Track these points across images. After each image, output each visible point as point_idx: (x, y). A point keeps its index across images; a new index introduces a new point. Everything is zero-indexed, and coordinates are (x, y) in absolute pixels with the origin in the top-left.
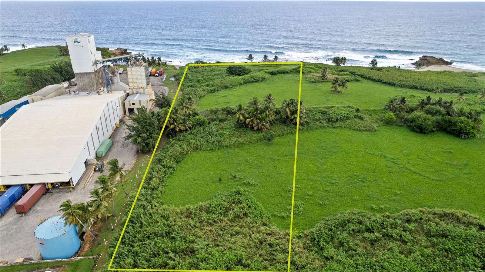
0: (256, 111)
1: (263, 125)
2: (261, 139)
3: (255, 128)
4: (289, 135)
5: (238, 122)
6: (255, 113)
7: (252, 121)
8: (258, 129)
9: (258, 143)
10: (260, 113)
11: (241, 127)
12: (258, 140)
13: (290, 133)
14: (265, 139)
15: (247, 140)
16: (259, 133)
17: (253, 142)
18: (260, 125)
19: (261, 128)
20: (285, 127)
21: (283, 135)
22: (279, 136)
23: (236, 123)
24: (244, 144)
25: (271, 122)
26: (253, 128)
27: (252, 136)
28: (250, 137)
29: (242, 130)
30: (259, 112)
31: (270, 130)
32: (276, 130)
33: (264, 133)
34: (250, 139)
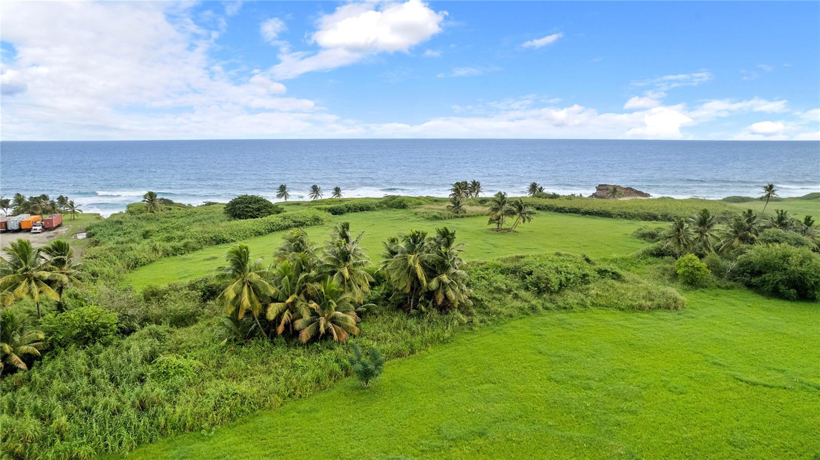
0: (302, 271)
1: (333, 320)
2: (330, 375)
3: (305, 336)
4: (430, 349)
5: (234, 318)
6: (302, 276)
7: (292, 308)
8: (316, 337)
9: (322, 395)
10: (321, 279)
11: (252, 335)
12: (318, 381)
13: (432, 341)
14: (347, 375)
15: (272, 386)
16: (319, 352)
17: (298, 392)
18: (322, 321)
19: (328, 333)
20: (411, 322)
21: (412, 352)
22: (399, 354)
23: (228, 323)
24: (260, 405)
25: (360, 309)
26: (297, 333)
27: (294, 367)
28: (285, 372)
29: (252, 348)
30: (313, 273)
31: (361, 335)
32: (382, 334)
33: (339, 350)
34: (286, 379)
